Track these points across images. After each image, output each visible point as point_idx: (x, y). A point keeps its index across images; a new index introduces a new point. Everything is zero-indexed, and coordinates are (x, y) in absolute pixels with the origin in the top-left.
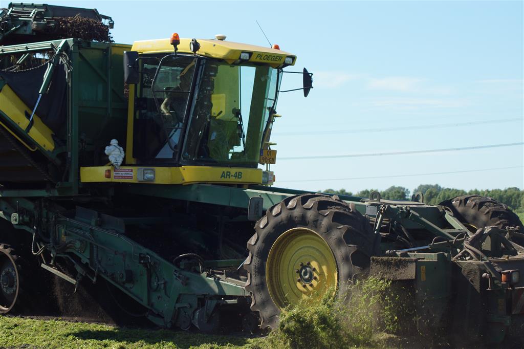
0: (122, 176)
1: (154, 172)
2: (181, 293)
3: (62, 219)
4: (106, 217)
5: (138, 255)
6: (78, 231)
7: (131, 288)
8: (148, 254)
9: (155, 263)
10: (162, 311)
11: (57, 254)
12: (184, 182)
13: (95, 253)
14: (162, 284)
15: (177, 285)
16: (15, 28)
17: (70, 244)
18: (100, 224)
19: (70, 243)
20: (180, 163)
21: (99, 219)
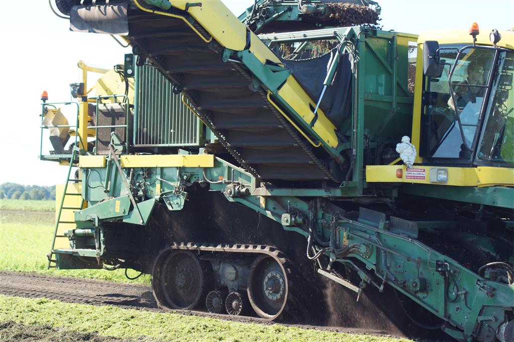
0: (414, 176)
1: (448, 172)
2: (484, 305)
3: (343, 221)
4: (396, 220)
5: (435, 262)
6: (363, 234)
7: (424, 298)
8: (446, 261)
9: (455, 272)
10: (462, 324)
11: (337, 258)
12: (479, 184)
13: (383, 259)
14: (461, 294)
15: (479, 295)
16: (277, 14)
17: (354, 249)
18: (389, 227)
19: (354, 247)
20: (475, 163)
21: (387, 222)
